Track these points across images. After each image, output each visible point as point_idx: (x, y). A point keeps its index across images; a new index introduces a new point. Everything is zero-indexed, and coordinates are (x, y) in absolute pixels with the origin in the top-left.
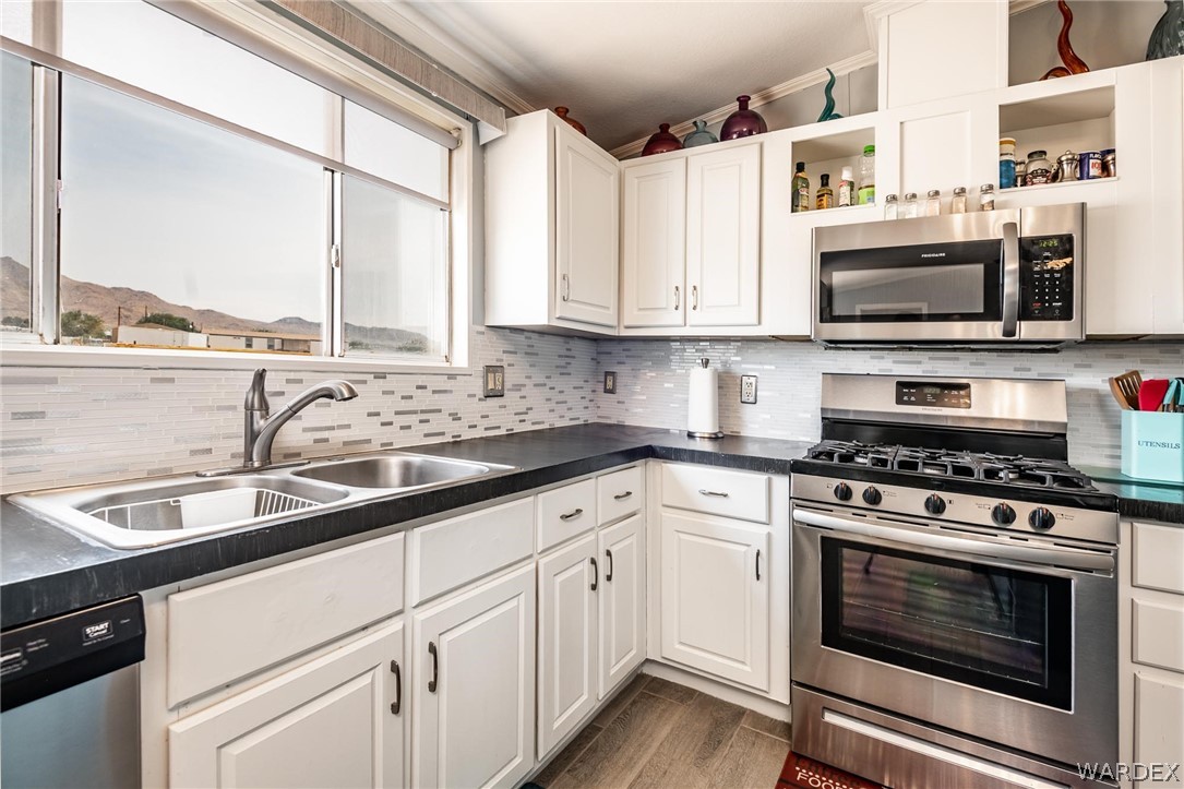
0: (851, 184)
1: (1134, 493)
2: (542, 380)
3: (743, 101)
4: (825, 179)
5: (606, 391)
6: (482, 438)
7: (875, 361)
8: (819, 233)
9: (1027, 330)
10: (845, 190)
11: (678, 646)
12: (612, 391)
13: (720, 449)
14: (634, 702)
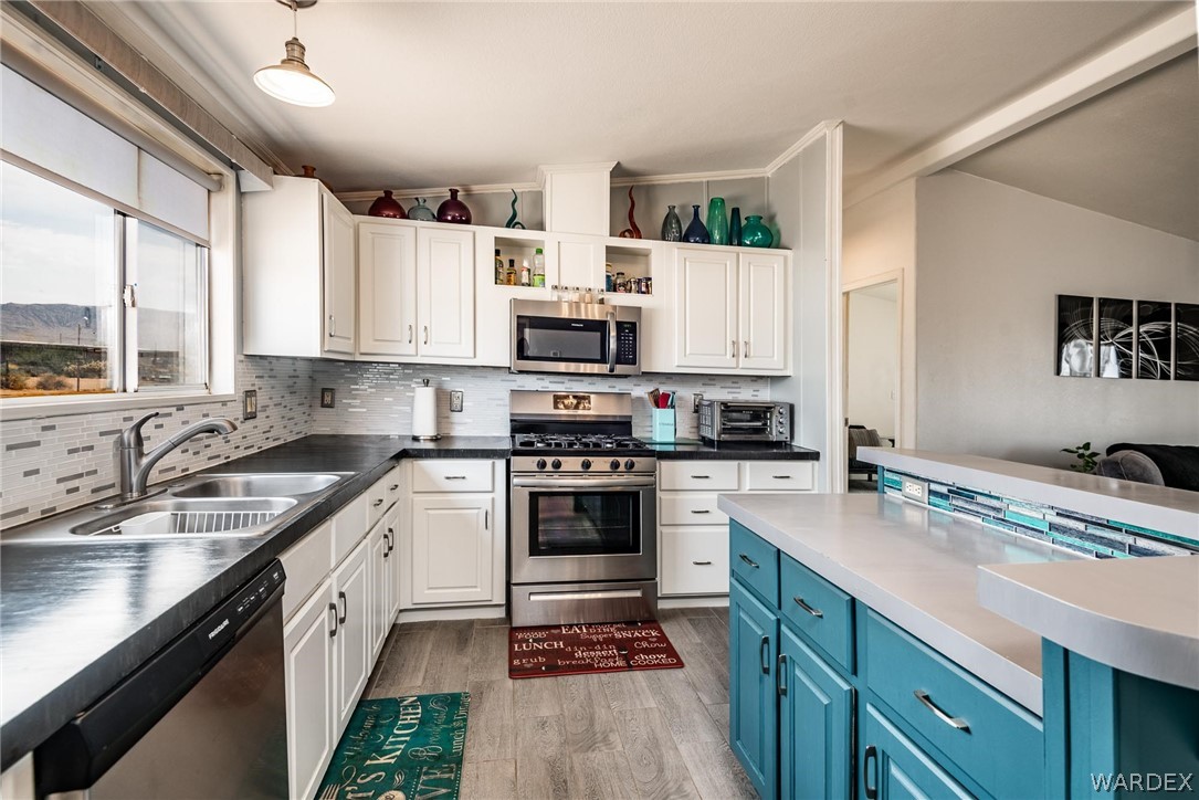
0: (529, 270)
1: (658, 448)
2: (279, 400)
3: (454, 193)
4: (512, 262)
5: (323, 406)
6: (244, 457)
7: (539, 382)
8: (516, 303)
9: (620, 369)
10: (525, 273)
11: (427, 592)
12: (331, 406)
13: (439, 445)
14: (396, 641)
